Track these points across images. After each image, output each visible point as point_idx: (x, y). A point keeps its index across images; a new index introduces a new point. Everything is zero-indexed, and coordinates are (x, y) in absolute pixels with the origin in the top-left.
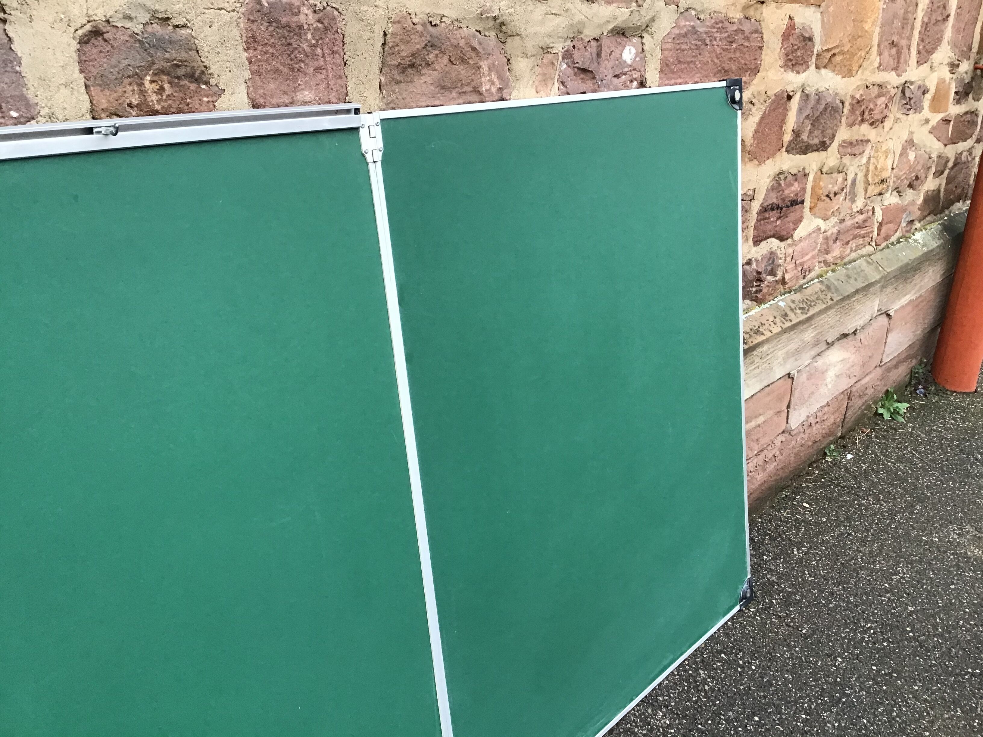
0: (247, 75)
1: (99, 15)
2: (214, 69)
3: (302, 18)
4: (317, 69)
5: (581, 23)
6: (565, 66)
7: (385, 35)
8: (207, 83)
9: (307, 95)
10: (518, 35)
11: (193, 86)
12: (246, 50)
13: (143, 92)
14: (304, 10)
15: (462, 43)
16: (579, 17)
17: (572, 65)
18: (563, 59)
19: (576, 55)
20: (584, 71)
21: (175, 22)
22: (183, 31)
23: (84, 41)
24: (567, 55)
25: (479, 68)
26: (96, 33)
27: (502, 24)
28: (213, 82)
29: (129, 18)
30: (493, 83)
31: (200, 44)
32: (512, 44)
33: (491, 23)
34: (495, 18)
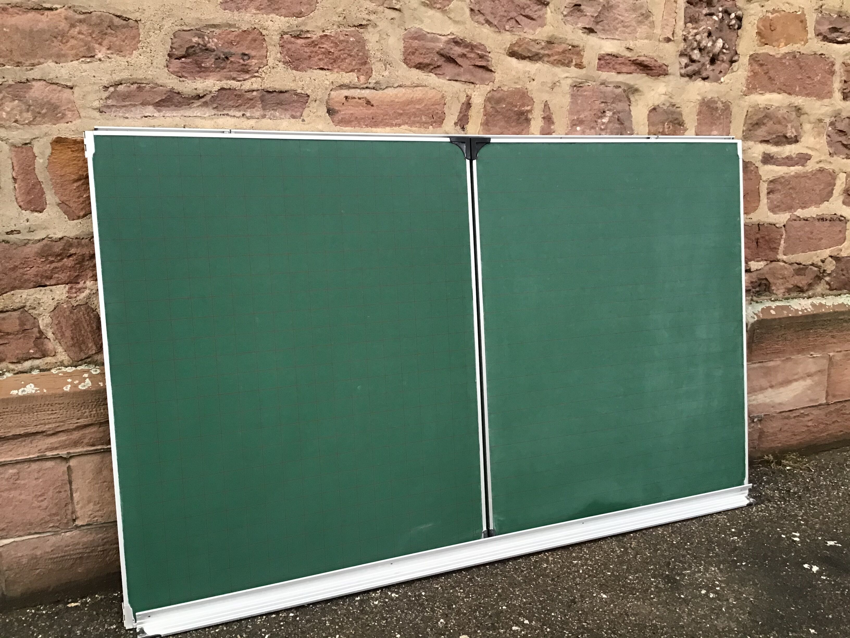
0: (696, 124)
1: (656, 104)
2: (686, 122)
3: (718, 105)
4: (720, 124)
5: (839, 109)
6: (830, 129)
7: (747, 111)
8: (683, 126)
9: (715, 132)
10: (806, 114)
11: (679, 127)
12: (697, 116)
13: (664, 128)
14: (719, 102)
15: (779, 116)
16: (839, 107)
17: (835, 128)
18: (830, 125)
19: (837, 124)
20: (841, 131)
21: (677, 106)
22: (679, 109)
23: (650, 111)
24: (832, 124)
25: (787, 126)
26: (654, 109)
27: (799, 109)
28: (685, 126)
29: (664, 104)
30: (793, 133)
31: (683, 113)
32: (803, 118)
33: (794, 109)
34: (796, 107)
